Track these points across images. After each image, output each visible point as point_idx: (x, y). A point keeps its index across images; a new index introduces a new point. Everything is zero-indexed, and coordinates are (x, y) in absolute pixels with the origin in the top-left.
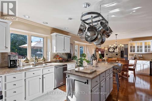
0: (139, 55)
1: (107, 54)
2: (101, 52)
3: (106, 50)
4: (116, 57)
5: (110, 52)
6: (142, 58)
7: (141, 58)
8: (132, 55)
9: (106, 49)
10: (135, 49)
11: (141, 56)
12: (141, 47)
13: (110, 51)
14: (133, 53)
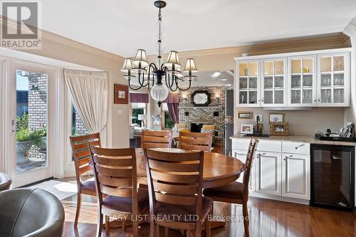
0: (272, 117)
1: (187, 114)
2: (168, 104)
3: (186, 99)
4: (214, 121)
5: (196, 105)
6: (282, 127)
7: (278, 130)
8: (249, 115)
9: (185, 95)
10: (258, 90)
11: (280, 118)
12: (279, 81)
13: (196, 101)
14: (248, 105)
